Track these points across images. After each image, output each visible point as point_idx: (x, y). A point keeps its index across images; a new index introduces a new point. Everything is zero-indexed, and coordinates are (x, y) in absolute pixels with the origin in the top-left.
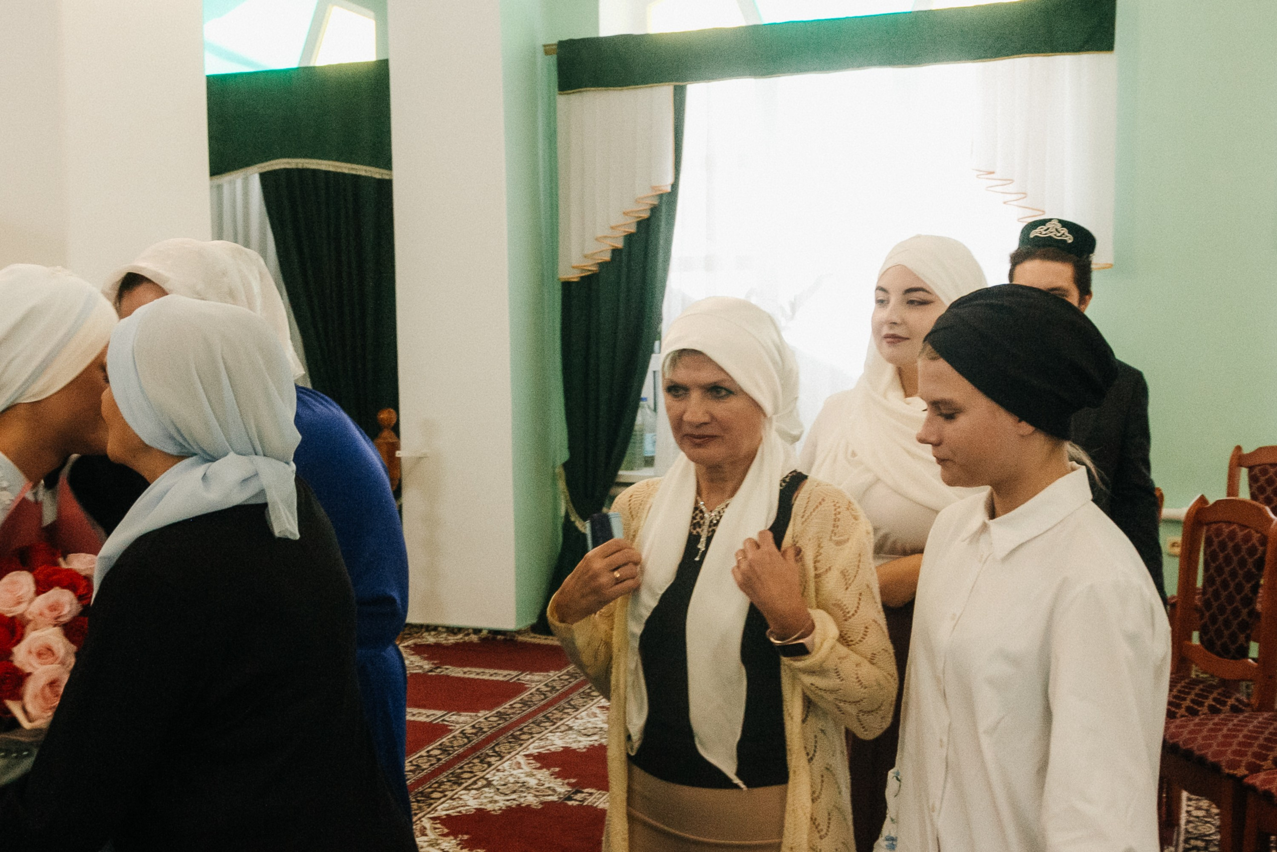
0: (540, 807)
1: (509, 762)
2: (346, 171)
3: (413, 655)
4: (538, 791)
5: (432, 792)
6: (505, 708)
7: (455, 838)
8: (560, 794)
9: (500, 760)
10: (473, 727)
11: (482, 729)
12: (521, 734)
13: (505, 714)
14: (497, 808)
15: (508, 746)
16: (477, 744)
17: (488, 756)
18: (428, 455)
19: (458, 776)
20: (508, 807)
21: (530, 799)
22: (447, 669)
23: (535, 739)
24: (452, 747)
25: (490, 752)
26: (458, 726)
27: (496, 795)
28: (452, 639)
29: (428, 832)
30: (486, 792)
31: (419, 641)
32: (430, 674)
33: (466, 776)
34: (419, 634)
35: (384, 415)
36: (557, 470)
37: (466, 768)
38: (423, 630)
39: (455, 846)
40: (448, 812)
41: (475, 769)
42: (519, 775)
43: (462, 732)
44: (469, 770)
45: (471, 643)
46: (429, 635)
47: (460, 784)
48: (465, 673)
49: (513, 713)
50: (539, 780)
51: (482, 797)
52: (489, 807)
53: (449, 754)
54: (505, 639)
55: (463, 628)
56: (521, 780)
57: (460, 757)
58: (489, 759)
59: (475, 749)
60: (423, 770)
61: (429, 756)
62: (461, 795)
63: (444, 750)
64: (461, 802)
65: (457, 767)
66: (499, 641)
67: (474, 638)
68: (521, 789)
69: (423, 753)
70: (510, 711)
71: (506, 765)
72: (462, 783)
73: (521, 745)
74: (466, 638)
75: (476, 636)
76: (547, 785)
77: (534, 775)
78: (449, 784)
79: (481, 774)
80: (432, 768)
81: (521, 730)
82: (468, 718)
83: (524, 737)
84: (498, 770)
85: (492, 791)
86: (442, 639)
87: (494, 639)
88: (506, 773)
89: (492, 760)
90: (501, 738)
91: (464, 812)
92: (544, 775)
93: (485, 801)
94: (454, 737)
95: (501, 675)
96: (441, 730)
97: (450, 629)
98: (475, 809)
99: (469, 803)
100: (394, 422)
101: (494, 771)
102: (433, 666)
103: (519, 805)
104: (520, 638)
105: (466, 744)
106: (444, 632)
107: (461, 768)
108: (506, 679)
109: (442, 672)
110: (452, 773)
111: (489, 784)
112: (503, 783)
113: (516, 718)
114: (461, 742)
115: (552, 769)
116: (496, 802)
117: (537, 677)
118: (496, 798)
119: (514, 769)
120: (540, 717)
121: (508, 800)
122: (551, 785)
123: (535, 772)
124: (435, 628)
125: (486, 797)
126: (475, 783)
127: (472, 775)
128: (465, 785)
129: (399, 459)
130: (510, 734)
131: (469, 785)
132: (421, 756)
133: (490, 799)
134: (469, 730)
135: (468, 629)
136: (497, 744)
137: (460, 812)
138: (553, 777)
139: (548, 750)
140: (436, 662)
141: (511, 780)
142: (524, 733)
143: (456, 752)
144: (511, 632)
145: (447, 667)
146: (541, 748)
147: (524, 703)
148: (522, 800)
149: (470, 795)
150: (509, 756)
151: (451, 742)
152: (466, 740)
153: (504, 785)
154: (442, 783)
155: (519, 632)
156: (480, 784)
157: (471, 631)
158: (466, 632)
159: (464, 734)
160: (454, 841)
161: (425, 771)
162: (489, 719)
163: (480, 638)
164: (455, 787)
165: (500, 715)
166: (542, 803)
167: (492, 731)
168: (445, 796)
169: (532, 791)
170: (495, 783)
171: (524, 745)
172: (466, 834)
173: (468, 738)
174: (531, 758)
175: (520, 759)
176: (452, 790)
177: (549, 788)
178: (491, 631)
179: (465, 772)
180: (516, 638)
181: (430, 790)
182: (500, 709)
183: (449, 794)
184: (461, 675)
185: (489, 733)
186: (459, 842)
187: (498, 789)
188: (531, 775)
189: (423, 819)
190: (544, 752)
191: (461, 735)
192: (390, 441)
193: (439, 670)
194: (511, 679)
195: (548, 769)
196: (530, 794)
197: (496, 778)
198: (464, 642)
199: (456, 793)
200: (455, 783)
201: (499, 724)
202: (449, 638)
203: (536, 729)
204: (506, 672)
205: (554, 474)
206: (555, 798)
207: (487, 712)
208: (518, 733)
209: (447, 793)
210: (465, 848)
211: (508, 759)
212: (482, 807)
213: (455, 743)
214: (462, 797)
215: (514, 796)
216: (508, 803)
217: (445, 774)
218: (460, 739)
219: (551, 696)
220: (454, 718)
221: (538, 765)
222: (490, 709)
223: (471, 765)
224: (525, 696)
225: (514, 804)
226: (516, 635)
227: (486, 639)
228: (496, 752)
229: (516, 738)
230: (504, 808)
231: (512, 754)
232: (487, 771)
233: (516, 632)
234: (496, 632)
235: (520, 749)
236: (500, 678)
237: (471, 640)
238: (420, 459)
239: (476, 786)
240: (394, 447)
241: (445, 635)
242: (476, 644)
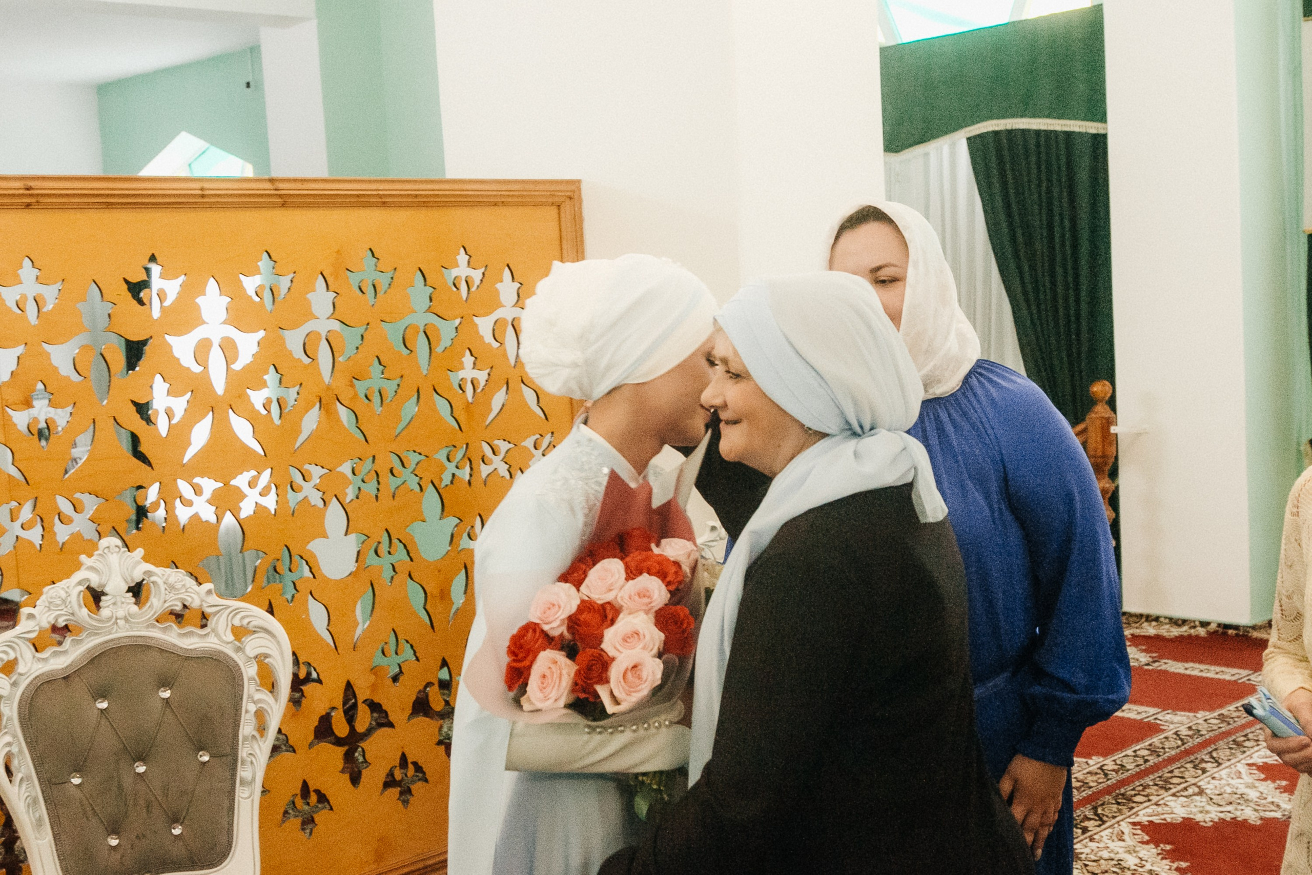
0: (1259, 822)
1: (1228, 770)
2: (1058, 128)
4: (1259, 805)
5: (1135, 795)
6: (1229, 711)
7: (1157, 846)
8: (1284, 810)
9: (1217, 766)
10: (1190, 728)
11: (1199, 731)
12: (1244, 741)
13: (1227, 717)
14: (1207, 819)
15: (1228, 752)
16: (1191, 748)
17: (1203, 761)
18: (1147, 431)
19: (1167, 781)
20: (1220, 819)
21: (1249, 814)
22: (1166, 663)
23: (1260, 747)
24: (1163, 748)
25: (1207, 758)
26: (1172, 726)
27: (1209, 804)
28: (1175, 632)
29: (1126, 837)
30: (1196, 801)
31: (1137, 632)
32: (1146, 667)
33: (1175, 780)
34: (1139, 624)
35: (1099, 388)
36: (1301, 448)
37: (1176, 773)
38: (1144, 619)
39: (1156, 856)
40: (1151, 818)
41: (1187, 774)
42: (1237, 785)
43: (1176, 733)
44: (1180, 775)
45: (1197, 637)
46: (1150, 625)
47: (1167, 790)
48: (1186, 669)
49: (1238, 717)
50: (1262, 793)
51: (1192, 805)
52: (1199, 817)
53: (1159, 756)
54: (1237, 635)
55: (1188, 621)
56: (1239, 792)
57: (1171, 760)
58: (1204, 765)
59: (1187, 752)
60: (1128, 770)
61: (1136, 756)
62: (1168, 801)
63: (1153, 751)
64: (1166, 809)
65: (1166, 770)
66: (1232, 637)
67: (1202, 632)
68: (1239, 801)
69: (1130, 752)
70: (1235, 714)
71: (1224, 773)
72: (1170, 789)
73: (1244, 752)
74: (1192, 631)
75: (1203, 629)
76: (1270, 799)
77: (1255, 787)
78: (1156, 788)
79: (1193, 781)
80: (1137, 770)
81: (1246, 736)
82: (1185, 719)
83: (1247, 744)
84: (1213, 778)
85: (1204, 799)
86: (1164, 631)
87: (1225, 634)
88: (1223, 782)
89: (1208, 766)
90: (1221, 744)
91: (1169, 820)
92: (1268, 788)
93: (1194, 810)
94: (1166, 738)
95: (1228, 674)
96: (1152, 728)
97: (1174, 621)
98: (1183, 818)
99: (1175, 811)
100: (1110, 394)
101: (1209, 778)
102: (1151, 660)
103: (1234, 819)
104: (1255, 634)
105: (1178, 747)
106: (1166, 624)
107: (1171, 772)
108: (1233, 678)
109: (1160, 666)
110: (1160, 777)
111: (1201, 792)
112: (1218, 792)
114: (1173, 743)
115: (1278, 782)
116: (1207, 812)
118: (1208, 808)
119: (1232, 778)
121: (1222, 812)
122: (1276, 800)
123: (1257, 784)
124: (1157, 619)
125: (1196, 806)
126: (1185, 789)
127: (1182, 780)
128: (1173, 791)
129: (1115, 434)
130: (1231, 739)
131: (1178, 792)
132: (1126, 756)
133: (1201, 809)
134: (1184, 732)
135: (1194, 621)
136: (1216, 749)
137: (1165, 819)
138: (1278, 791)
140: (1155, 655)
141: (1229, 790)
142: (1248, 740)
143: (1167, 754)
144: (1244, 627)
145: (1166, 661)
146: (1267, 757)
148: (1238, 813)
149: (1178, 802)
150: (1228, 763)
151: (1162, 743)
152: (1179, 743)
153: (1219, 795)
154: (1146, 787)
155: (1254, 628)
156: (1190, 791)
157: (1197, 623)
158: (1192, 624)
159: (1178, 735)
160: (1155, 850)
161: (1130, 772)
162: (1209, 721)
163: (1207, 631)
164: (1162, 792)
165: (1222, 718)
166: (1261, 819)
167: (1211, 734)
168: (1149, 800)
169: (1252, 804)
170: (1208, 791)
171: (1248, 753)
172: (1168, 844)
173: (1182, 740)
174: (1254, 768)
175: (1241, 767)
176: (1158, 795)
177: (1273, 803)
178: (1219, 625)
179: (1175, 777)
180: (1250, 634)
181: (1133, 792)
182: (1224, 711)
183: (1155, 799)
184: (1182, 671)
185: (1207, 737)
186: (1159, 852)
187: (1211, 799)
188: (1253, 787)
189: (1121, 823)
190: (1270, 762)
191: (1175, 736)
192: (1105, 415)
193: (1157, 664)
194: (1240, 679)
195: (1274, 781)
196: (1249, 808)
197: (1211, 786)
198: (1190, 636)
199: (1163, 799)
200: (1162, 788)
201: (1220, 728)
202: (1172, 629)
204: (1235, 671)
205: (1299, 451)
206: (1278, 815)
207: (1208, 713)
208: (1243, 739)
209: (1151, 798)
210: (1166, 859)
211: (1227, 767)
212: (1191, 816)
213: (1167, 745)
214: (1167, 803)
215: (1229, 808)
216: (1222, 815)
217: (1152, 777)
218: (1172, 740)
220: (1168, 717)
221: (1263, 776)
222: (1212, 709)
223: (1182, 769)
225: (1228, 817)
226: (1250, 630)
227: (1215, 632)
228: (1214, 758)
229: (1238, 744)
230: (1216, 820)
231: (1233, 761)
232: (1201, 778)
233: (1250, 627)
234: (1227, 627)
235: (1242, 757)
236: (1227, 677)
237: (1197, 633)
238: (1139, 434)
239: (1186, 793)
240: (1109, 422)
241: (1167, 627)
242: (1204, 638)
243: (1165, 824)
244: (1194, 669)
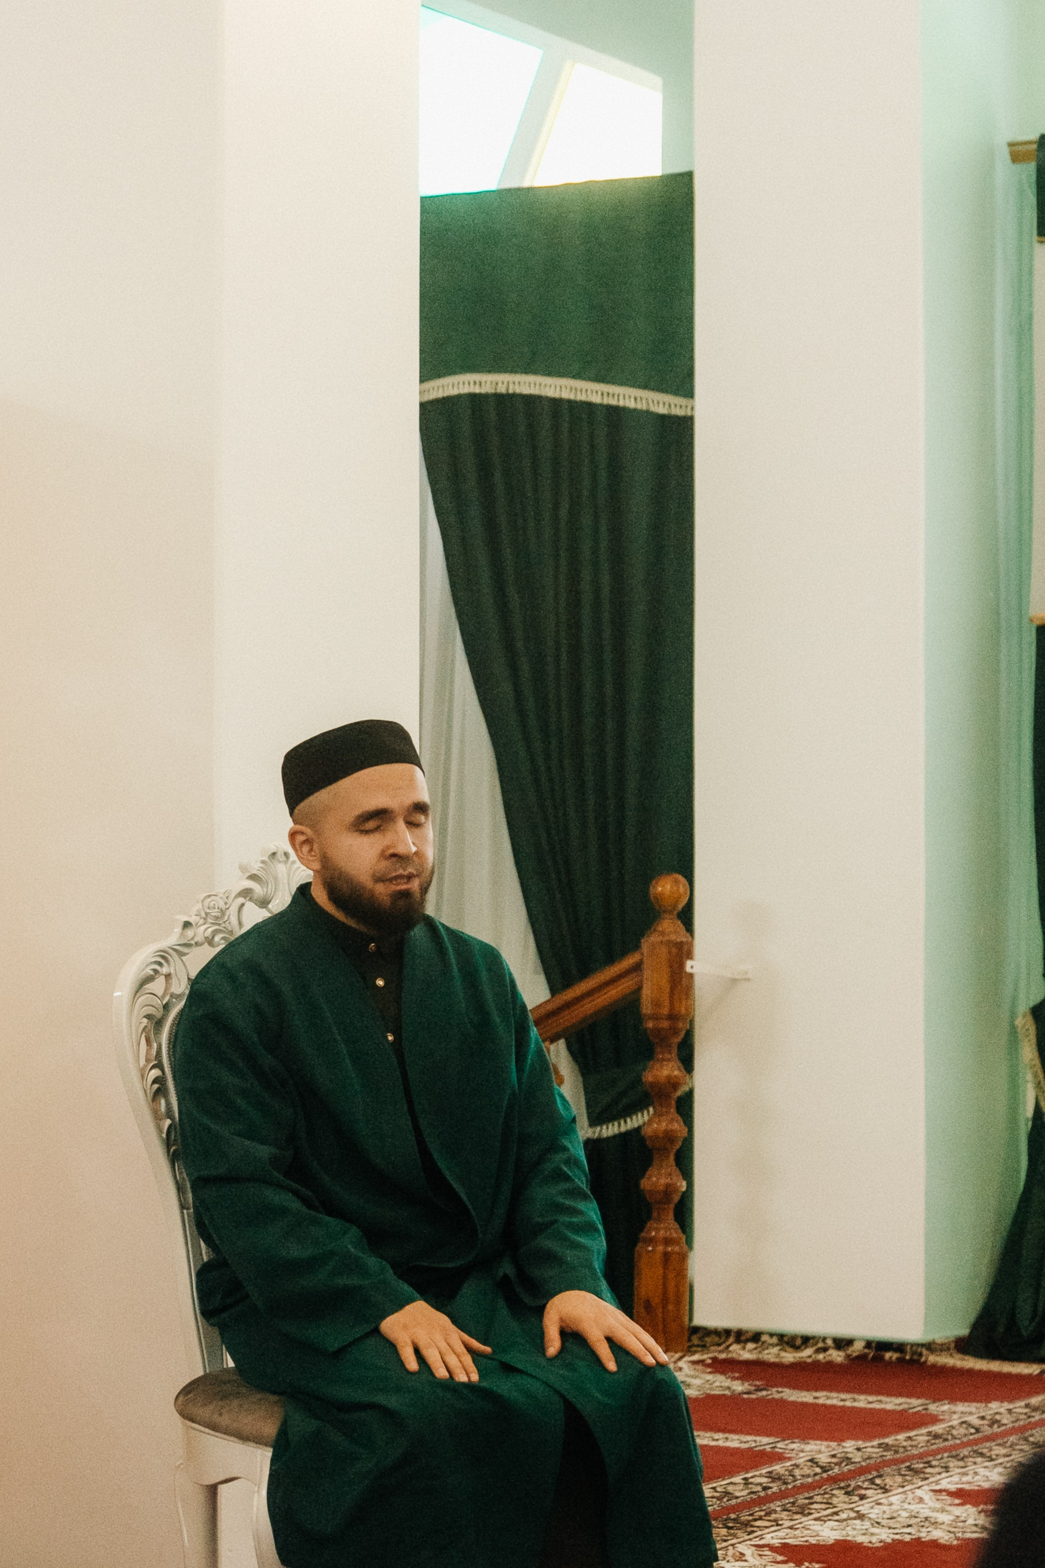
1: (901, 1496)
3: (710, 1373)
4: (954, 1527)
5: (755, 1520)
6: (896, 1440)
9: (884, 1493)
10: (833, 1456)
11: (850, 1458)
12: (925, 1468)
13: (894, 1445)
14: (875, 1541)
15: (899, 1479)
16: (838, 1474)
17: (862, 1488)
18: (750, 976)
19: (803, 1506)
20: (895, 1541)
21: (940, 1535)
22: (781, 1392)
23: (953, 1473)
24: (792, 1475)
25: (865, 1484)
26: (803, 1454)
27: (875, 1527)
28: (789, 1357)
29: (748, 1558)
30: (854, 1525)
31: (723, 1356)
32: (745, 1396)
33: (817, 1506)
34: (721, 1348)
35: (666, 888)
36: (1019, 1022)
37: (818, 1499)
38: (731, 1340)
40: (783, 1541)
41: (835, 1500)
43: (811, 1461)
44: (824, 1501)
45: (830, 1366)
46: (744, 1348)
47: (807, 1514)
49: (913, 1446)
50: (957, 1516)
51: (849, 1528)
52: (861, 1539)
53: (786, 1483)
54: (901, 1361)
55: (813, 1338)
56: (922, 1515)
57: (807, 1487)
58: (862, 1491)
59: (834, 1479)
60: (737, 1497)
61: (749, 1483)
62: (809, 1525)
63: (777, 1478)
64: (806, 1532)
65: (801, 1496)
66: (890, 1362)
67: (837, 1356)
68: (922, 1524)
69: (737, 1479)
70: (907, 1443)
71: (895, 1499)
72: (811, 1513)
73: (925, 1479)
74: (821, 1357)
75: (842, 1354)
77: (947, 1511)
78: (787, 1513)
79: (847, 1506)
80: (754, 1496)
81: (927, 1463)
82: (823, 1447)
83: (932, 1470)
84: (879, 1503)
85: (867, 1523)
86: (770, 1356)
87: (878, 1359)
88: (895, 1507)
89: (869, 1493)
90: (888, 1470)
91: (814, 1542)
92: (967, 1511)
93: (853, 1532)
94: (795, 1465)
95: (891, 1403)
96: (770, 1456)
97: (786, 1339)
98: (835, 1540)
99: (821, 1533)
100: (685, 901)
101: (873, 1504)
102: (752, 1388)
103: (916, 1539)
104: (932, 1359)
105: (817, 1474)
106: (773, 1345)
107: (810, 1498)
108: (900, 1408)
109: (770, 1394)
110: (792, 1503)
111: (862, 1516)
112: (888, 1516)
113: (915, 1452)
114: (809, 1471)
116: (874, 1534)
117: (961, 1407)
118: (875, 1530)
119: (910, 1503)
120: (965, 1452)
121: (897, 1534)
122: (980, 1522)
123: (950, 1508)
124: (756, 1337)
125: (854, 1529)
126: (836, 1513)
127: (829, 1506)
128: (816, 1515)
129: (691, 976)
130: (903, 1466)
131: (825, 1516)
132: (734, 1483)
133: (864, 1531)
134: (824, 1459)
135: (824, 1339)
136: (880, 1476)
137: (807, 1541)
139: (979, 1486)
140: (758, 1383)
141: (905, 1514)
142: (932, 1467)
143: (799, 1482)
144: (912, 1345)
145: (780, 1389)
146: (965, 1483)
147: (936, 1436)
148: (923, 1534)
149: (826, 1525)
150: (901, 1490)
151: (789, 1470)
152: (818, 1469)
153: (890, 1519)
154: (770, 1512)
155: (930, 1347)
156: (843, 1516)
157: (829, 1342)
158: (820, 1345)
159: (815, 1463)
161: (740, 1499)
162: (865, 1450)
163: (848, 1356)
164: (797, 1516)
165: (886, 1447)
167: (870, 1462)
168: (779, 1525)
169: (944, 1527)
170: (872, 1516)
171: (932, 1479)
172: (818, 1562)
173: (822, 1467)
174: (945, 1493)
175: (924, 1493)
176: (791, 1520)
178: (869, 1344)
179: (817, 1503)
180: (923, 1359)
181: (751, 1518)
182: (886, 1440)
183: (788, 1524)
184: (808, 1400)
185: (863, 1464)
187: (878, 1522)
188: (943, 1511)
189: (738, 1545)
190: (970, 1488)
191: (810, 1464)
192: (673, 937)
193: (763, 1392)
194: (912, 1407)
196: (939, 1530)
197: (875, 1511)
198: (816, 1363)
199: (801, 1523)
200: (797, 1513)
201: (883, 1456)
202: (783, 1354)
203: (952, 1463)
204: (900, 1400)
205: (1013, 1027)
207: (861, 1442)
208: (921, 1465)
209: (781, 1522)
211: (900, 1493)
212: (849, 1538)
213: (798, 1472)
215: (908, 1530)
216: (897, 1537)
217: (779, 1503)
218: (806, 1467)
219: (988, 1431)
220: (796, 1445)
221: (958, 1501)
222: (868, 1437)
223: (827, 1496)
224: (938, 1428)
225: (907, 1538)
226: (925, 1352)
227: (862, 1357)
228: (877, 1485)
229: (916, 1472)
230: (889, 1540)
231: (907, 1488)
232: (858, 1504)
233: (923, 1345)
234: (883, 1346)
235: (920, 1484)
236: (889, 1407)
237: (828, 1359)
238: (734, 981)
239: (836, 1518)
240: (683, 951)
241: (775, 1350)
242: (840, 1366)
243: (807, 1546)
244: (833, 1399)
